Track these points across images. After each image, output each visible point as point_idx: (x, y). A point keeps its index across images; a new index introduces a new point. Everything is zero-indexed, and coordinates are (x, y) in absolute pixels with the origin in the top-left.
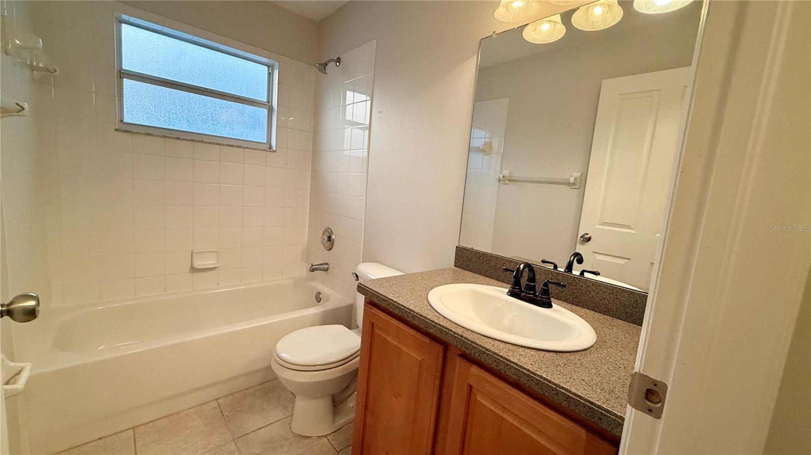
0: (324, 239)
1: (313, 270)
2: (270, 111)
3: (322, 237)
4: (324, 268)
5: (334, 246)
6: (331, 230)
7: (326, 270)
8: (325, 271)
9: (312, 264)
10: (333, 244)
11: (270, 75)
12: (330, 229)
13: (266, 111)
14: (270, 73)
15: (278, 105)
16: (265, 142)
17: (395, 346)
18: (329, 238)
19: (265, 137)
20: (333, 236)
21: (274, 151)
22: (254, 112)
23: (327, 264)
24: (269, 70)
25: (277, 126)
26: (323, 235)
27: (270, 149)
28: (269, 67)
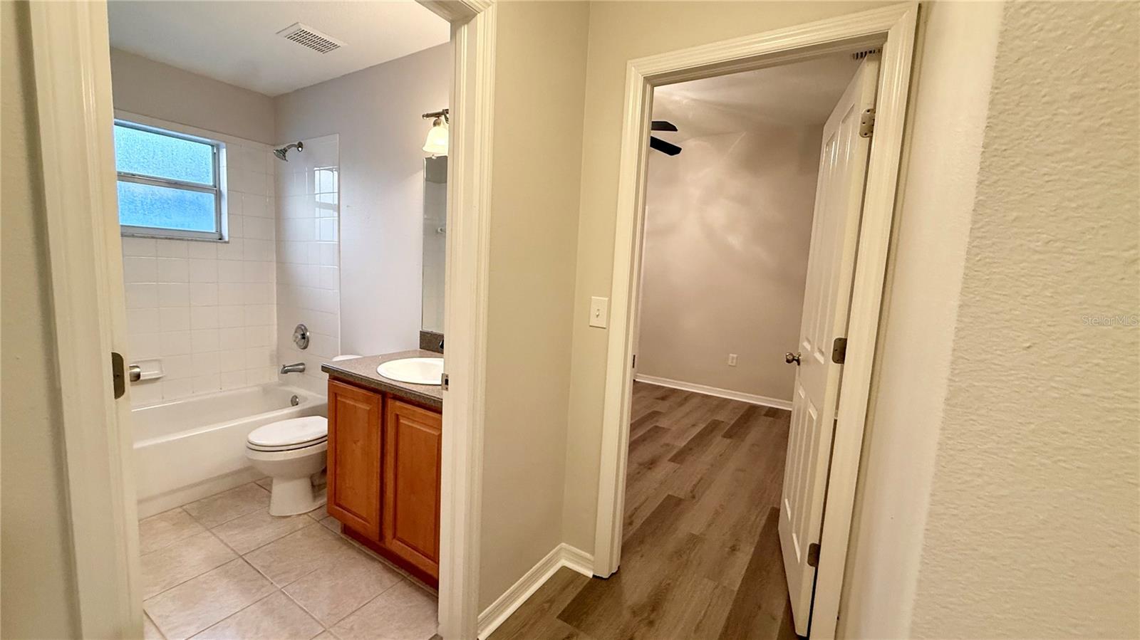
0: (297, 337)
1: (286, 372)
2: (218, 195)
3: (294, 335)
4: (300, 369)
5: (309, 344)
6: (305, 328)
7: (302, 371)
8: (300, 372)
9: (284, 366)
10: (308, 341)
11: (216, 157)
12: (303, 325)
13: (213, 196)
14: (215, 153)
15: (228, 190)
16: (214, 231)
17: (353, 405)
18: (303, 336)
19: (214, 226)
20: (308, 334)
21: (228, 242)
22: (197, 198)
23: (302, 364)
24: (213, 149)
25: (228, 214)
26: (296, 332)
27: (220, 239)
28: (212, 146)
